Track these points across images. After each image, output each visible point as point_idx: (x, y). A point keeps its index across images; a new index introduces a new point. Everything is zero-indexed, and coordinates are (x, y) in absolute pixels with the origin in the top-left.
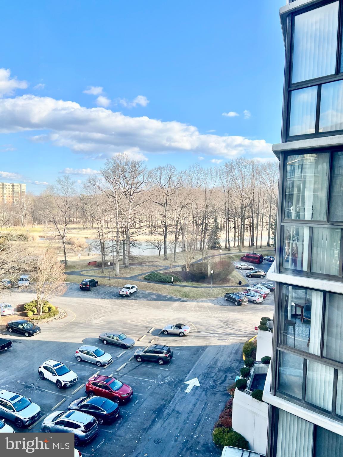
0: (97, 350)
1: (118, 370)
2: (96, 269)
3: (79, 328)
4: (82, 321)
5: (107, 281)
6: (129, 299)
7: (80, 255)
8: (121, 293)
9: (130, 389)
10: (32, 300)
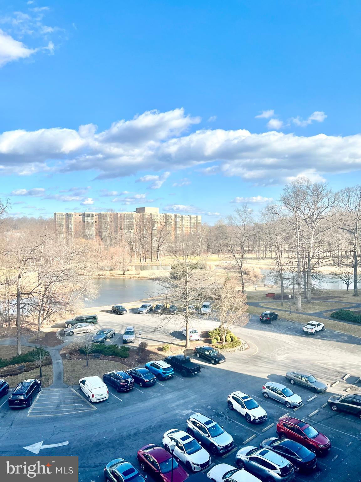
0: (285, 389)
1: (310, 415)
2: (275, 302)
3: (263, 363)
4: (265, 356)
5: (288, 315)
6: (314, 337)
7: (256, 286)
8: (305, 329)
9: (328, 441)
10: (215, 328)
